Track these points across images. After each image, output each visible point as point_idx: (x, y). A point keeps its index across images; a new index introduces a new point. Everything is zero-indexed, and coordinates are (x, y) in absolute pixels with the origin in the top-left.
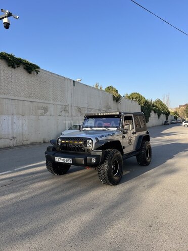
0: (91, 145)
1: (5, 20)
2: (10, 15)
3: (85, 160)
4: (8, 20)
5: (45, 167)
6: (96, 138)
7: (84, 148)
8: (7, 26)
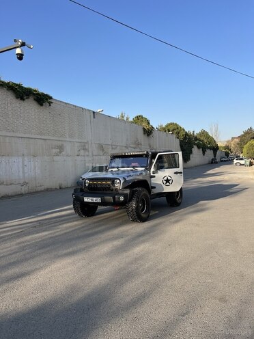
0: (119, 185)
1: (18, 51)
2: (23, 44)
3: (114, 198)
4: (22, 51)
5: (73, 211)
6: (124, 178)
7: (112, 187)
8: (20, 57)
